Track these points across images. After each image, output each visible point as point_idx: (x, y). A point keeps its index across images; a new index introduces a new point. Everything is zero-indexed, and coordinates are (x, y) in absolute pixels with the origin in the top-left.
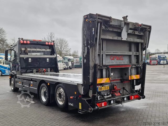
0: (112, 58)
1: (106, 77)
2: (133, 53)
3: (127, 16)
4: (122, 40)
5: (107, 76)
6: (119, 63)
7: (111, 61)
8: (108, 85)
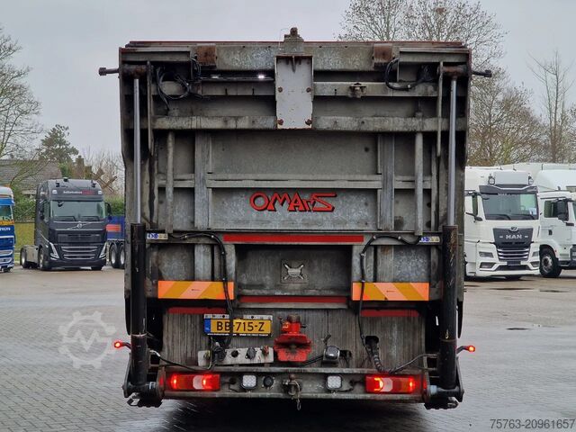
0: (261, 202)
1: (213, 279)
2: (386, 181)
3: (294, 31)
4: (279, 127)
5: (217, 275)
6: (307, 224)
7: (254, 214)
8: (265, 317)
